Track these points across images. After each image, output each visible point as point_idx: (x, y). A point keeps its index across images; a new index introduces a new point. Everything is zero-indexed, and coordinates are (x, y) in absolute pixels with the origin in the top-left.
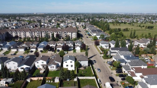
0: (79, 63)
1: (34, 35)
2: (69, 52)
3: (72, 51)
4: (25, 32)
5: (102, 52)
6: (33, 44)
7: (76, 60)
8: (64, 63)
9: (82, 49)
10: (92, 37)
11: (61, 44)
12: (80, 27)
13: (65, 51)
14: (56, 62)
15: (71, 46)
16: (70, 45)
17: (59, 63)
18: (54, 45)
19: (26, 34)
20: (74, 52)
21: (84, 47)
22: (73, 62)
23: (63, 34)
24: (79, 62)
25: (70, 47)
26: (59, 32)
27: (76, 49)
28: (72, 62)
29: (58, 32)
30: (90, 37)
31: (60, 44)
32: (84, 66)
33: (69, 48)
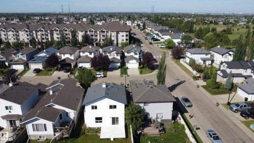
0: (141, 111)
1: (37, 38)
2: (109, 73)
3: (118, 72)
4: (17, 32)
5: (198, 75)
6: (18, 53)
7: (129, 100)
8: (88, 109)
9: (143, 67)
10: (161, 43)
11: (91, 53)
12: (134, 28)
13: (99, 70)
14: (57, 107)
15: (114, 58)
16: (113, 55)
17: (67, 110)
18: (71, 54)
19: (18, 35)
20: (122, 73)
21: (147, 62)
22: (121, 107)
23: (98, 35)
24: (142, 105)
25: (114, 61)
26: (90, 31)
27: (128, 65)
28: (115, 107)
29: (86, 32)
30: (158, 43)
31: (87, 54)
32: (159, 120)
33: (109, 64)
